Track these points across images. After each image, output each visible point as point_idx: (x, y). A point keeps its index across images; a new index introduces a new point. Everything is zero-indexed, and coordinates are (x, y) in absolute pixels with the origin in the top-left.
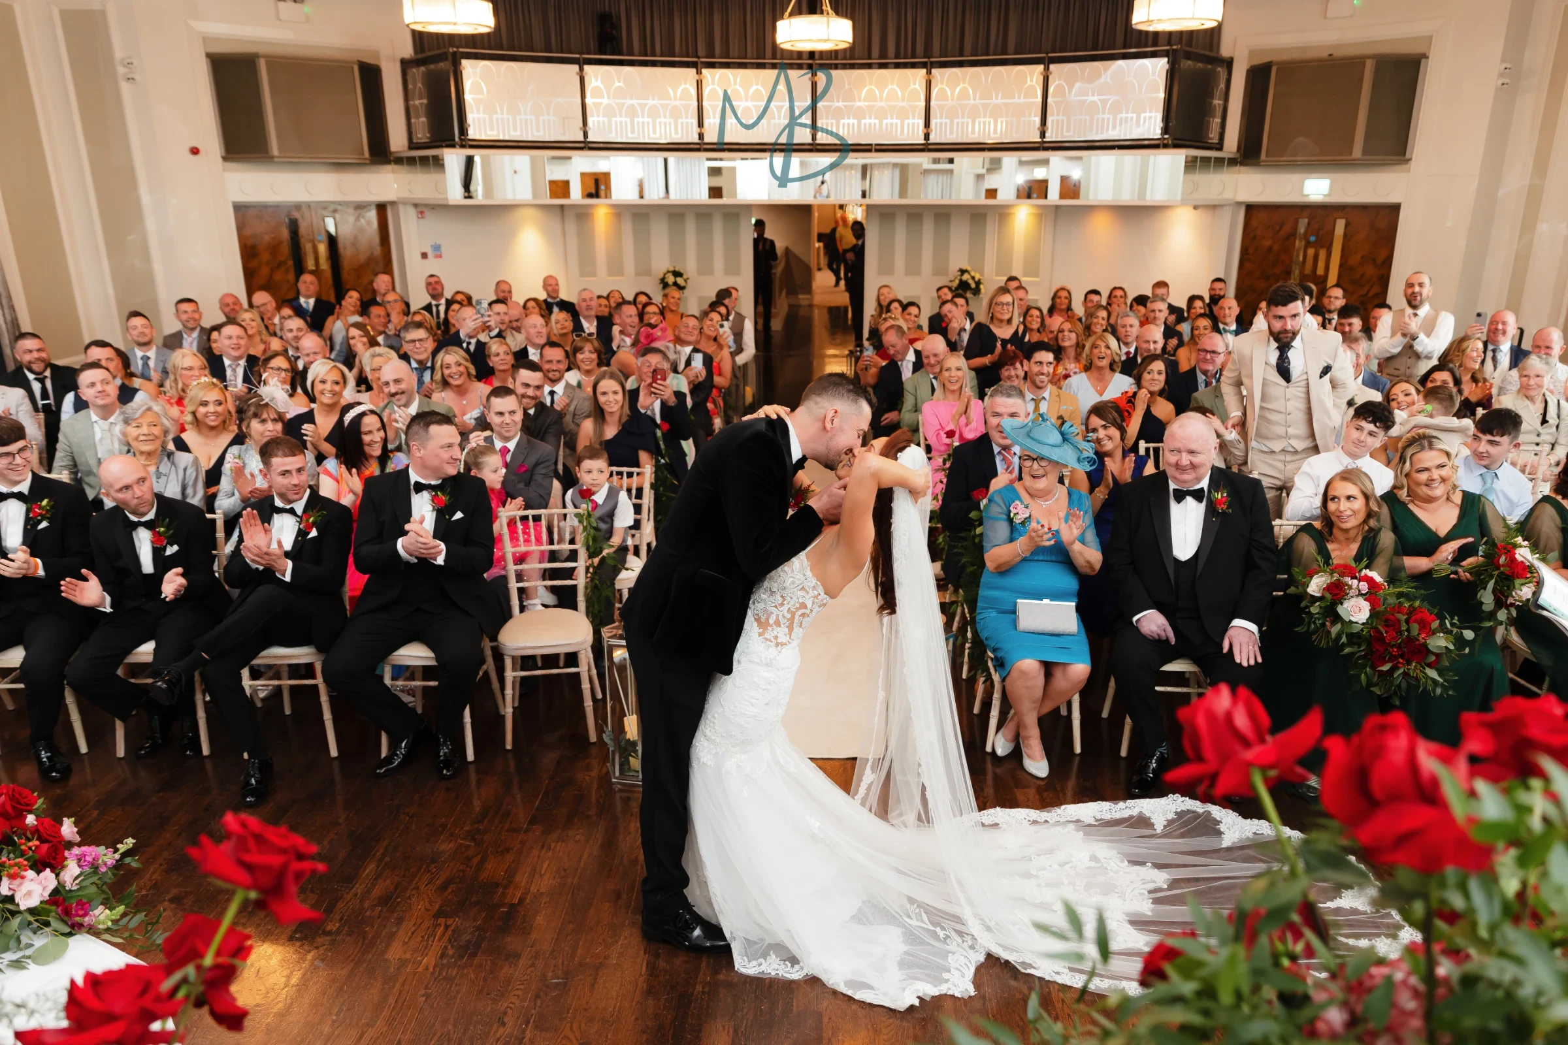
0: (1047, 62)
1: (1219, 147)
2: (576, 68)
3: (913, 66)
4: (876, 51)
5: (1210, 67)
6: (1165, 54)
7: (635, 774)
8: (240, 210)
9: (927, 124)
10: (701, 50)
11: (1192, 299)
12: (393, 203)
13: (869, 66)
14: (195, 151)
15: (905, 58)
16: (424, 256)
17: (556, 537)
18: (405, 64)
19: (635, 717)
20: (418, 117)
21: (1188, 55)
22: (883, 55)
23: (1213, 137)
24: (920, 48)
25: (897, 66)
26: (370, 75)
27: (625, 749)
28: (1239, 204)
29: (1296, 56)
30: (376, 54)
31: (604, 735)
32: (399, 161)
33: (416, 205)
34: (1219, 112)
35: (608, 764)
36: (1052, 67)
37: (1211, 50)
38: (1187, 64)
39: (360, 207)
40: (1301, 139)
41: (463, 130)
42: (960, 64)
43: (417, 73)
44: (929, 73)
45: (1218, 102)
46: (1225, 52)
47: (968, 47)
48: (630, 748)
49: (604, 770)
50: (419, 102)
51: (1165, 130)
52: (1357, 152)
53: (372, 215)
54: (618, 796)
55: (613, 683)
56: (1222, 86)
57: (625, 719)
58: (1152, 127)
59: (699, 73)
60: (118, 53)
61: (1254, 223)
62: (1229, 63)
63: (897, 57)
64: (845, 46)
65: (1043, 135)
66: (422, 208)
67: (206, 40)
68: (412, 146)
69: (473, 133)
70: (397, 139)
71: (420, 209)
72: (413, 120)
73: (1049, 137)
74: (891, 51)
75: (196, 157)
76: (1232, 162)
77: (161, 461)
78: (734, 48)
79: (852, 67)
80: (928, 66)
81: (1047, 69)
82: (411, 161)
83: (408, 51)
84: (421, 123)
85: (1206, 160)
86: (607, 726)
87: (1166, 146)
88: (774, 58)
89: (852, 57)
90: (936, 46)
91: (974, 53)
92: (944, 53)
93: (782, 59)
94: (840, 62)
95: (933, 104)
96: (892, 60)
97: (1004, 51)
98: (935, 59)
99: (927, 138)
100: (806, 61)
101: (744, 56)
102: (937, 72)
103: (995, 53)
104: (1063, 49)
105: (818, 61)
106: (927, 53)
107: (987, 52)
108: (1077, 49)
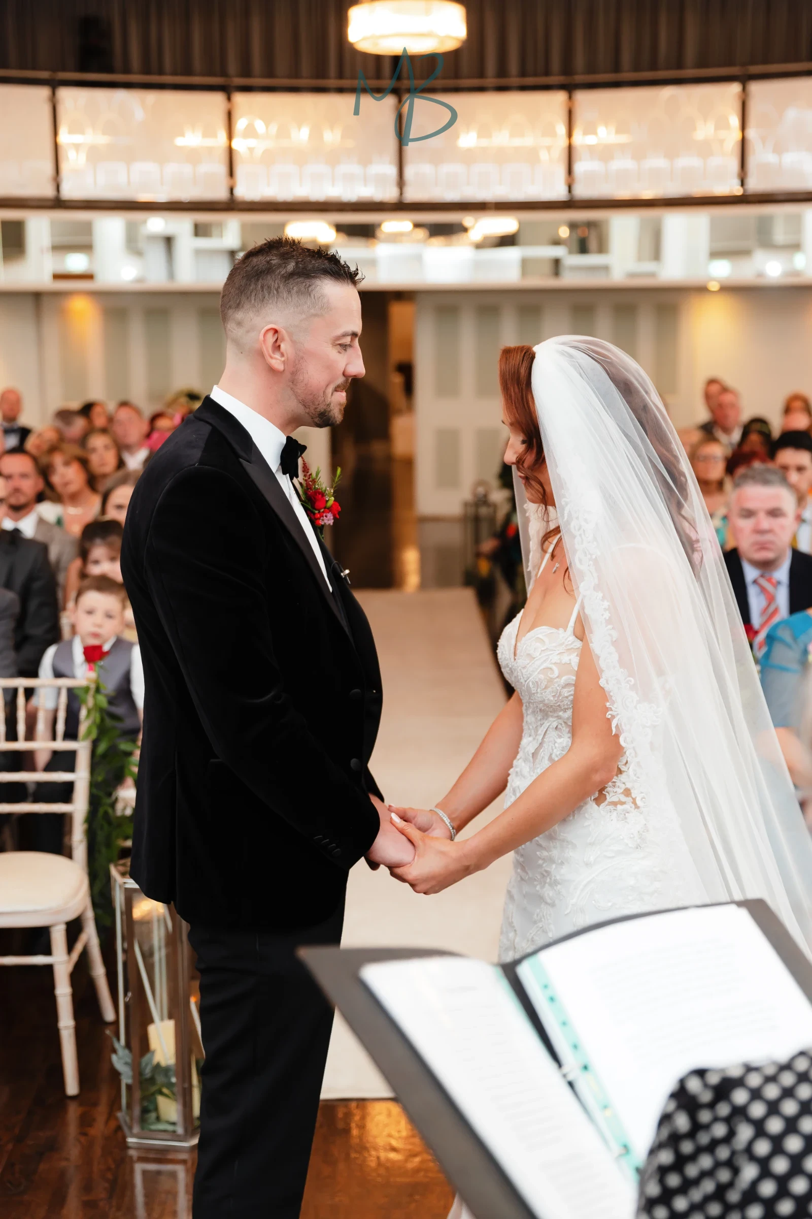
0: (745, 79)
2: (43, 92)
3: (547, 87)
4: (491, 65)
7: (170, 1128)
9: (570, 169)
10: (232, 66)
13: (481, 89)
15: (535, 75)
17: (21, 728)
19: (170, 1025)
22: (502, 72)
24: (556, 63)
25: (523, 88)
27: (152, 1080)
31: (114, 1058)
35: (119, 1115)
36: (755, 86)
42: (618, 85)
44: (570, 98)
47: (626, 57)
48: (160, 1079)
49: (112, 1124)
54: (139, 1168)
55: (130, 964)
57: (152, 1030)
59: (229, 99)
63: (523, 74)
64: (450, 45)
65: (743, 183)
74: (513, 65)
78: (282, 62)
80: (570, 88)
81: (745, 88)
86: (118, 1039)
88: (341, 76)
89: (457, 76)
90: (580, 60)
91: (637, 68)
92: (591, 69)
93: (354, 77)
94: (440, 83)
95: (579, 139)
96: (515, 81)
97: (680, 65)
98: (579, 78)
99: (570, 190)
100: (387, 83)
101: (296, 74)
102: (583, 98)
103: (667, 68)
104: (766, 61)
105: (405, 83)
106: (567, 69)
107: (654, 67)
108: (786, 60)
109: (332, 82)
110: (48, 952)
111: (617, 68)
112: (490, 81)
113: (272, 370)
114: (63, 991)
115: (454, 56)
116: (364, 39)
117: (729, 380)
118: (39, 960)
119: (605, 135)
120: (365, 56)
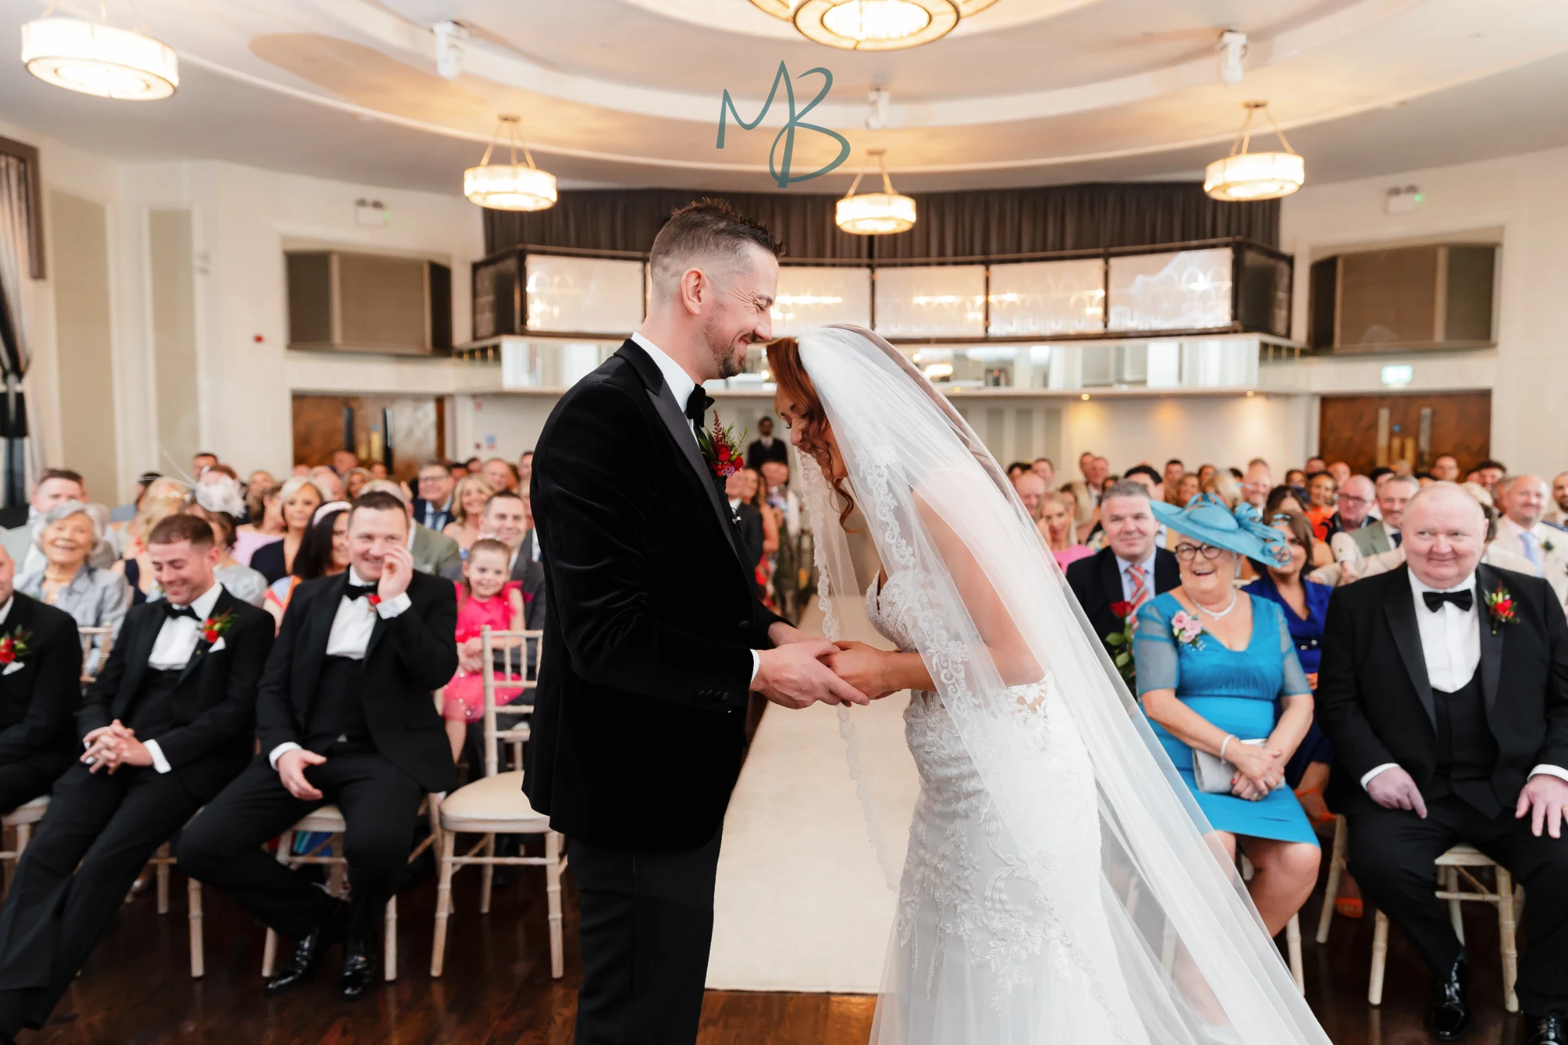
0: (1106, 257)
1: (1288, 335)
3: (971, 263)
4: (934, 249)
5: (1272, 262)
6: (1226, 245)
8: (299, 398)
9: (987, 318)
11: (1290, 474)
12: (451, 396)
13: (927, 264)
14: (259, 339)
15: (964, 255)
16: (478, 446)
18: (476, 267)
20: (483, 312)
21: (1250, 246)
22: (942, 253)
23: (1280, 326)
24: (978, 247)
25: (956, 264)
26: (440, 276)
28: (1314, 395)
29: (1360, 249)
30: (449, 257)
32: (460, 354)
33: (475, 396)
34: (1285, 305)
36: (1114, 262)
37: (1270, 243)
38: (1251, 258)
39: (418, 398)
40: (1376, 329)
41: (524, 320)
42: (1018, 261)
43: (486, 274)
44: (987, 269)
45: (1282, 295)
46: (1285, 247)
47: (1025, 243)
50: (487, 299)
51: (1235, 317)
52: (1439, 336)
53: (430, 409)
56: (1285, 280)
58: (1222, 315)
60: (198, 245)
61: (1331, 413)
62: (1290, 260)
63: (955, 254)
64: (905, 227)
65: (1106, 326)
66: (479, 398)
67: (285, 239)
68: (475, 338)
69: (533, 323)
70: (461, 334)
71: (479, 400)
72: (479, 317)
73: (1115, 325)
74: (949, 249)
75: (259, 346)
76: (1304, 353)
77: (78, 577)
79: (911, 265)
80: (987, 264)
81: (1107, 263)
82: (471, 353)
83: (478, 252)
84: (487, 319)
85: (1278, 348)
87: (1236, 332)
88: (834, 256)
89: (911, 256)
90: (994, 246)
91: (1032, 250)
92: (1002, 251)
93: (842, 257)
94: (899, 260)
95: (992, 298)
96: (950, 259)
97: (1062, 248)
98: (993, 257)
99: (987, 330)
100: (865, 260)
101: (804, 255)
102: (995, 269)
103: (1053, 250)
104: (1122, 244)
105: (877, 260)
106: (985, 251)
107: (1044, 249)
108: (1136, 243)
109: (828, 260)
110: (542, 854)
111: (1019, 250)
112: (933, 259)
113: (688, 313)
114: (554, 888)
115: (909, 234)
116: (846, 222)
117: (1097, 453)
118: (536, 861)
119: (1011, 297)
120: (850, 235)
